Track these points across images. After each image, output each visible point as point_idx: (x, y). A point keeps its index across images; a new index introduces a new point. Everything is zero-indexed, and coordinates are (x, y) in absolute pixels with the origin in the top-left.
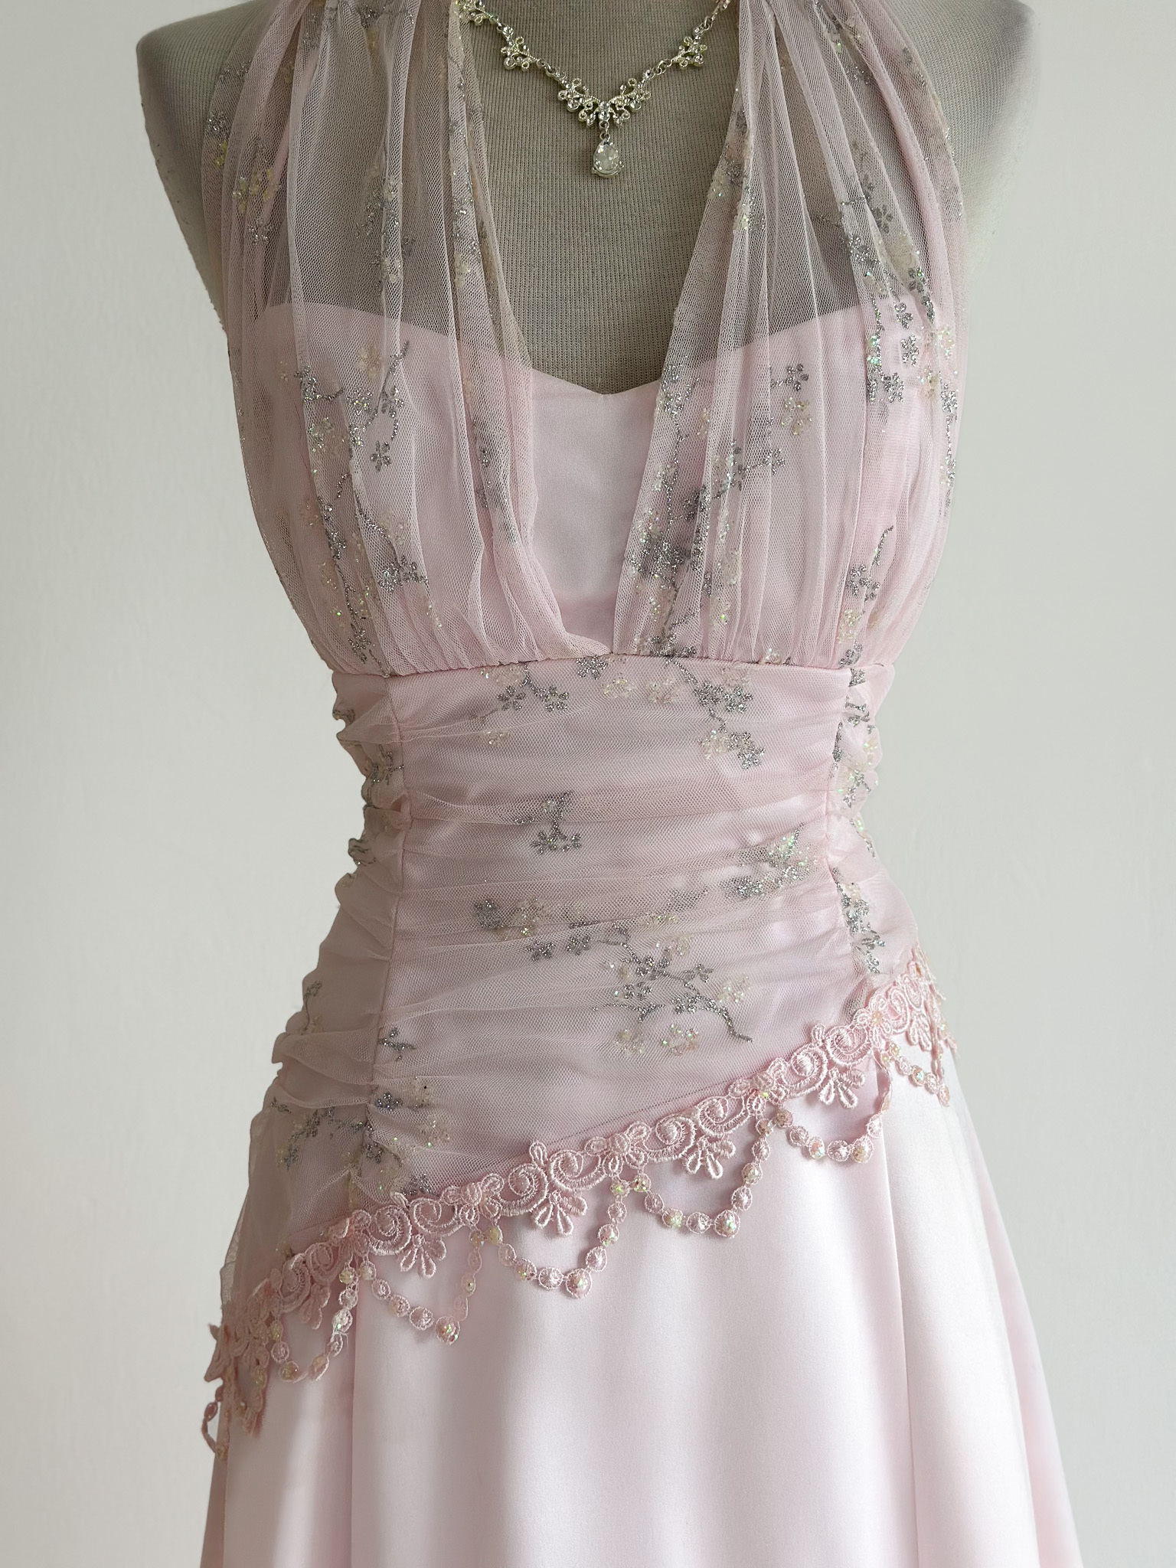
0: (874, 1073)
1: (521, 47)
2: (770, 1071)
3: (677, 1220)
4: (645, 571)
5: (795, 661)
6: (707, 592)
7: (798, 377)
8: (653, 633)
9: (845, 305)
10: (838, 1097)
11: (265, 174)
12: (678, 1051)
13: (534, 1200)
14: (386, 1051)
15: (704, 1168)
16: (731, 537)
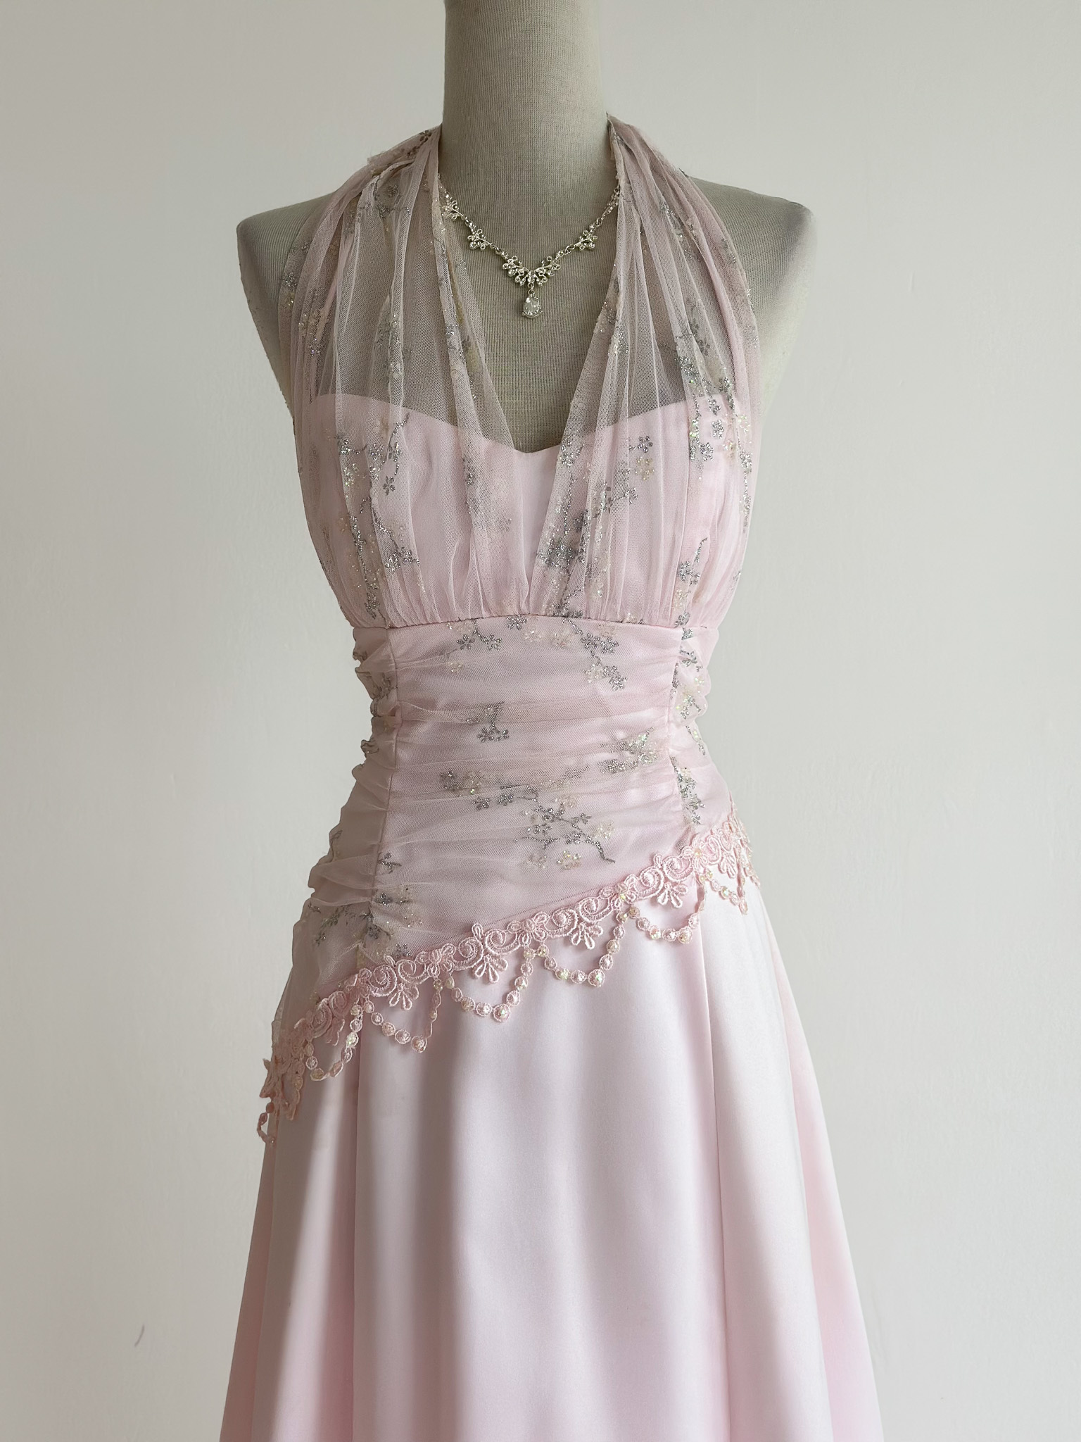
0: (695, 887)
1: (480, 235)
2: (626, 882)
3: (565, 975)
4: (549, 563)
5: (645, 621)
6: (589, 576)
7: (647, 443)
8: (556, 602)
9: (676, 401)
10: (670, 901)
11: (319, 312)
12: (567, 867)
13: (475, 960)
14: (383, 868)
15: (583, 942)
16: (604, 540)
